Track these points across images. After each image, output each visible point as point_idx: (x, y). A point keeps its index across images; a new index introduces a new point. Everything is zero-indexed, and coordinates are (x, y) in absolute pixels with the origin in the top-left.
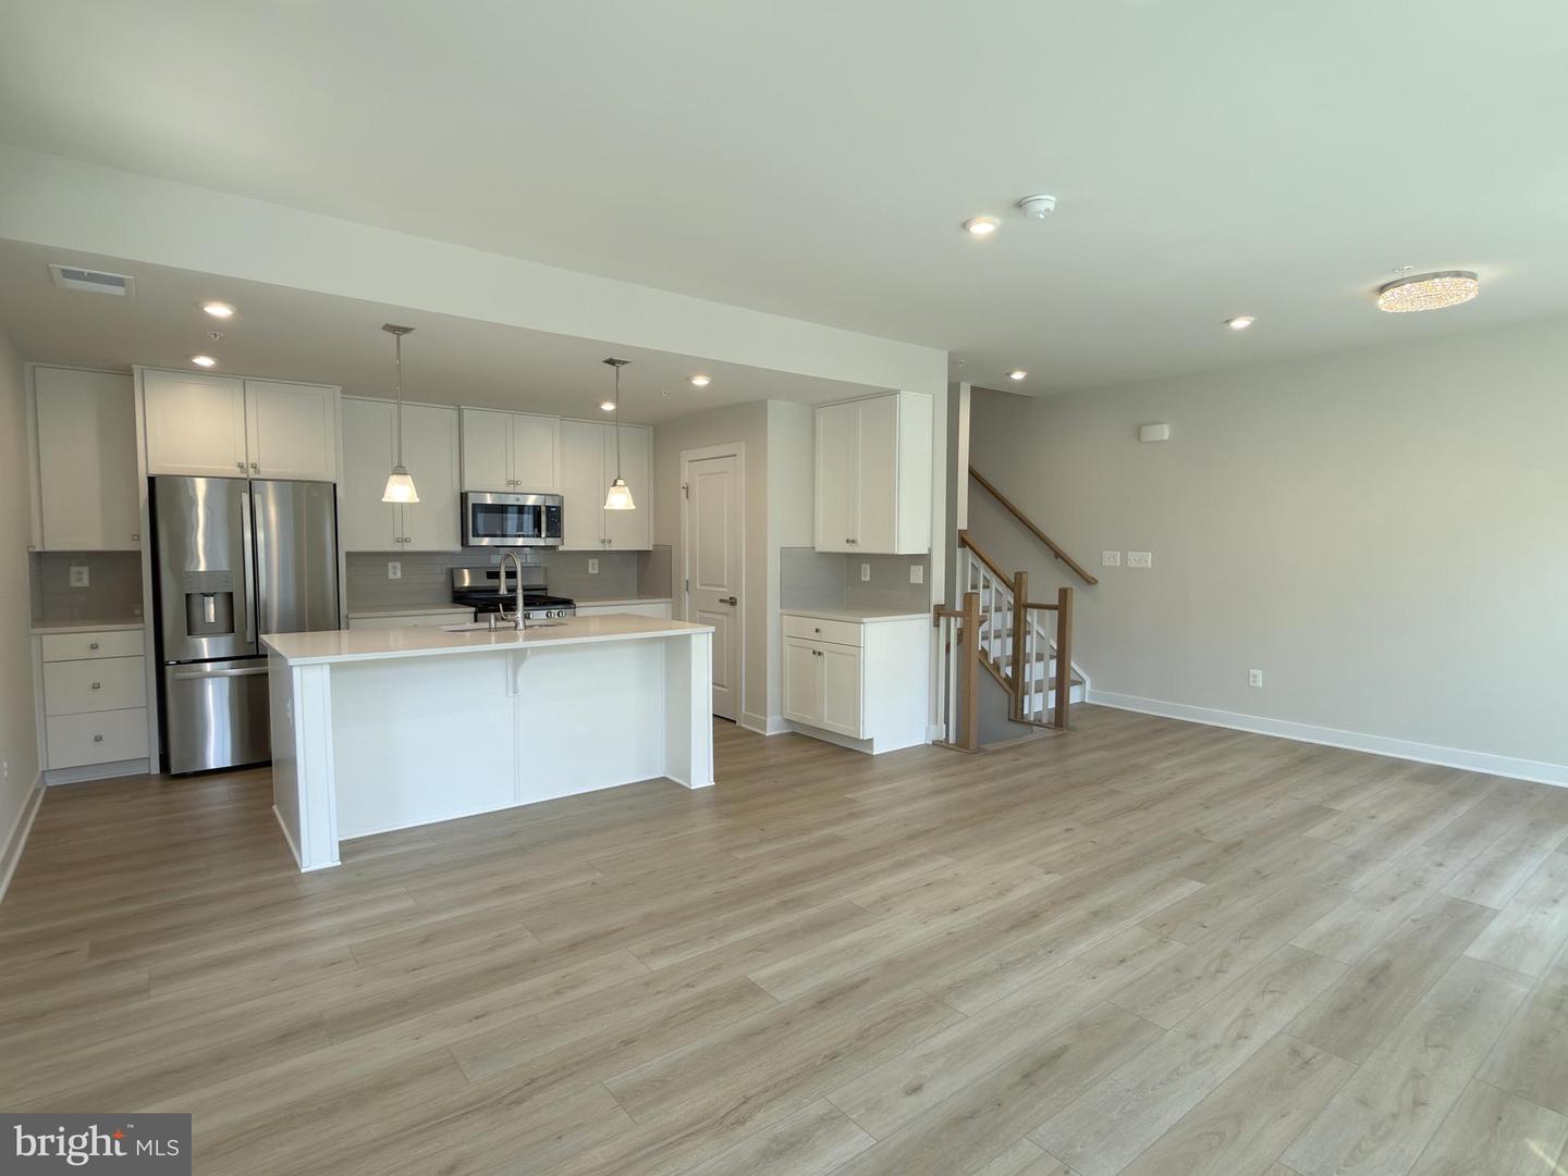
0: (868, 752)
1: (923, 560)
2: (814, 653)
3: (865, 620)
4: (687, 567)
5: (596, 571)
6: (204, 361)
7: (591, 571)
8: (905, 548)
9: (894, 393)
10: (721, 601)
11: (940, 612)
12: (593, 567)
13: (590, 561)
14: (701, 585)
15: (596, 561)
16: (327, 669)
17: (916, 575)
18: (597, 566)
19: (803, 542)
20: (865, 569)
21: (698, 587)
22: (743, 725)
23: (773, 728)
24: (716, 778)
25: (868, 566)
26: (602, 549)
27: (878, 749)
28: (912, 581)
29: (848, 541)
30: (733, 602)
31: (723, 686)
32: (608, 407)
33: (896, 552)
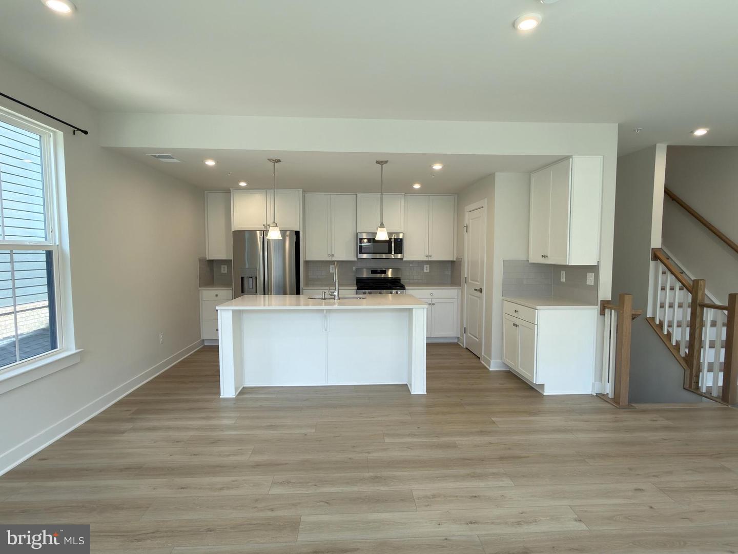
0: (540, 391)
1: (594, 269)
2: (514, 325)
3: (538, 307)
4: (466, 271)
5: (428, 271)
6: (243, 184)
7: (425, 271)
8: (573, 262)
9: (567, 158)
10: (475, 290)
11: (605, 306)
12: (426, 269)
13: (425, 266)
14: (471, 280)
15: (428, 266)
16: (231, 312)
17: (589, 279)
18: (428, 268)
19: (523, 257)
20: (563, 274)
21: (470, 281)
22: (482, 362)
23: (494, 366)
24: (428, 390)
25: (564, 272)
26: (427, 260)
27: (547, 392)
28: (588, 283)
29: (542, 256)
30: (480, 291)
31: (476, 337)
32: (417, 186)
33: (568, 264)
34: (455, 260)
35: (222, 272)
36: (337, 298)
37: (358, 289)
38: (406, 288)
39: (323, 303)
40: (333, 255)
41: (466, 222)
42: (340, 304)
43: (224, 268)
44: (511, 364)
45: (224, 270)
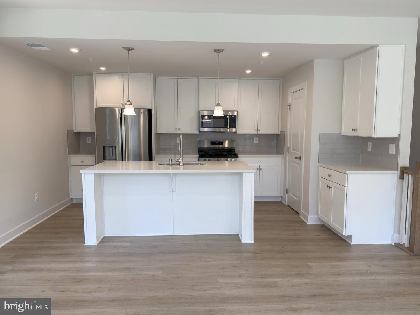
0: (349, 242)
1: (396, 141)
2: (328, 187)
3: (348, 172)
4: (288, 143)
6: (103, 69)
7: (255, 142)
8: (378, 134)
9: (377, 46)
10: (296, 158)
11: (403, 171)
12: (256, 141)
13: (255, 138)
14: (293, 150)
15: (257, 138)
16: (93, 175)
17: (392, 149)
18: (257, 140)
19: (336, 131)
20: (369, 145)
21: (291, 151)
22: (301, 217)
23: (311, 220)
25: (371, 143)
26: (257, 133)
27: (354, 242)
28: (390, 152)
29: (353, 130)
30: (300, 158)
31: (296, 197)
32: (248, 72)
33: (373, 136)
34: (279, 133)
35: (87, 142)
36: (181, 164)
37: (199, 157)
38: (239, 156)
39: (170, 168)
40: (179, 129)
41: (290, 102)
42: (184, 169)
43: (89, 139)
44: (325, 219)
45: (89, 141)
